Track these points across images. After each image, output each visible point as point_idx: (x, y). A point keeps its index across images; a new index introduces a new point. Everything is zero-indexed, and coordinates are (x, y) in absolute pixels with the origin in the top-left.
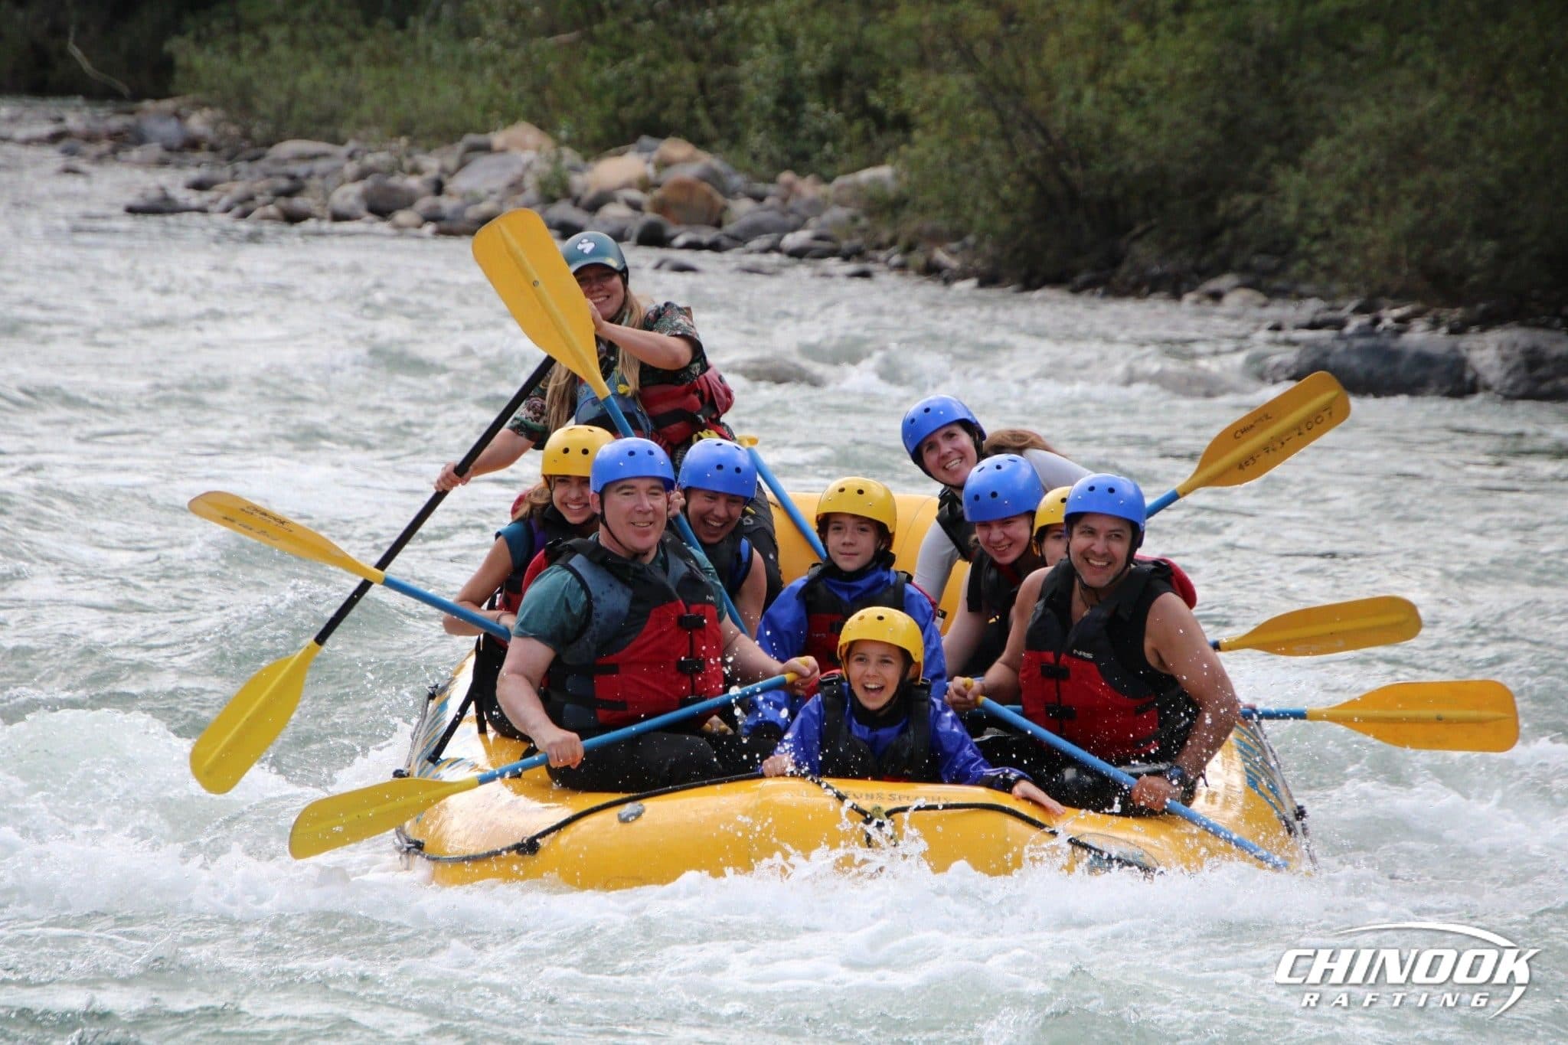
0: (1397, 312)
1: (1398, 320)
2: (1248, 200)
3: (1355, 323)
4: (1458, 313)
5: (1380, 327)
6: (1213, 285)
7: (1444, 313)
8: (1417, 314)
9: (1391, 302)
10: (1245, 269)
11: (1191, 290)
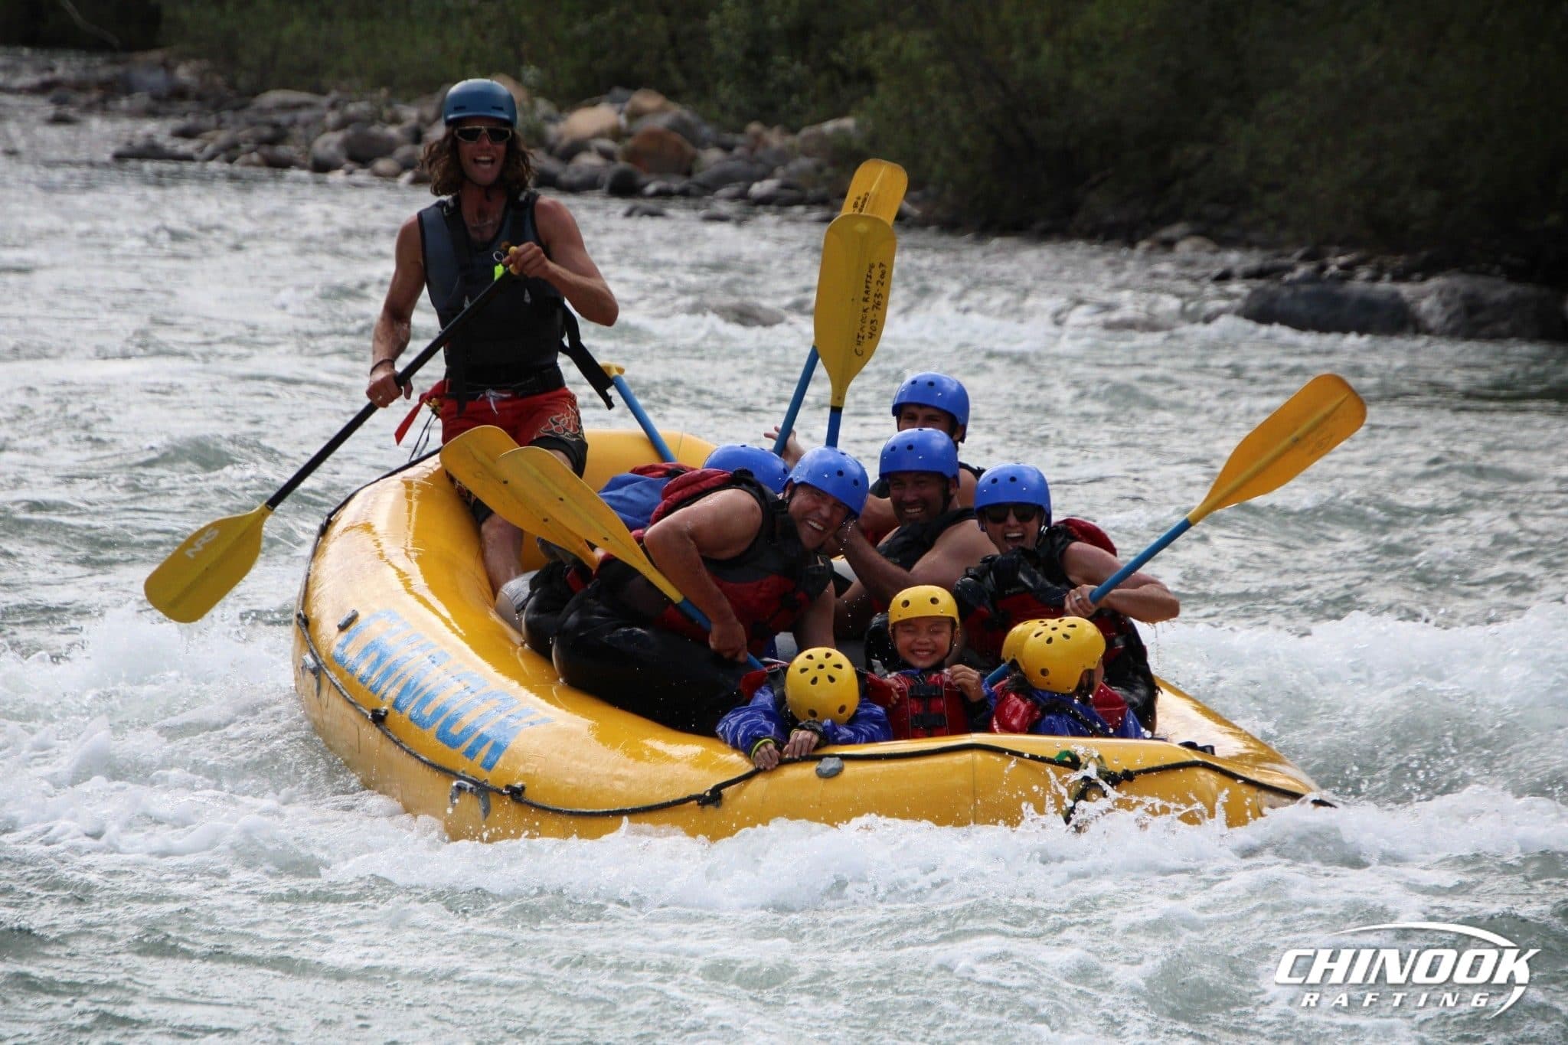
0: (1342, 260)
1: (1342, 267)
2: (1199, 151)
3: (1302, 270)
4: (1401, 261)
5: (1327, 273)
6: (1165, 233)
7: (1388, 260)
8: (1362, 262)
9: (1336, 249)
10: (1196, 218)
11: (1144, 238)
